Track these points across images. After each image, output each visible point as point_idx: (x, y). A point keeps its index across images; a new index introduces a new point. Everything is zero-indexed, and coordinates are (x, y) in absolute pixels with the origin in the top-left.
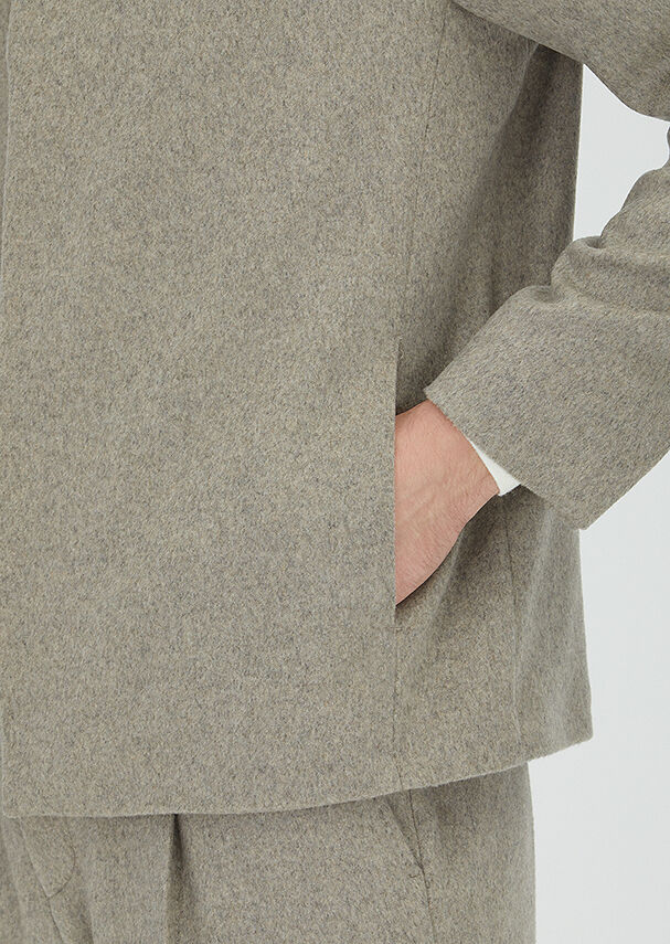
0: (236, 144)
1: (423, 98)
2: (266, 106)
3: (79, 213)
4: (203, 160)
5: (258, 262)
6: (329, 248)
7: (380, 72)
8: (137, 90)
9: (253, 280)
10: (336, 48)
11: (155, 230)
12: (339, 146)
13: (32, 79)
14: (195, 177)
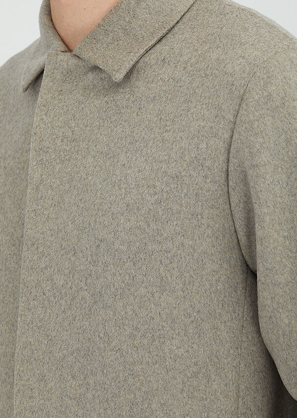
0: (132, 336)
1: (239, 310)
2: (149, 315)
3: (54, 369)
4: (114, 344)
5: (149, 404)
6: (190, 396)
7: (215, 297)
8: (84, 301)
9: (147, 414)
10: (189, 284)
11: (91, 382)
12: (192, 339)
13: (32, 291)
14: (110, 353)
